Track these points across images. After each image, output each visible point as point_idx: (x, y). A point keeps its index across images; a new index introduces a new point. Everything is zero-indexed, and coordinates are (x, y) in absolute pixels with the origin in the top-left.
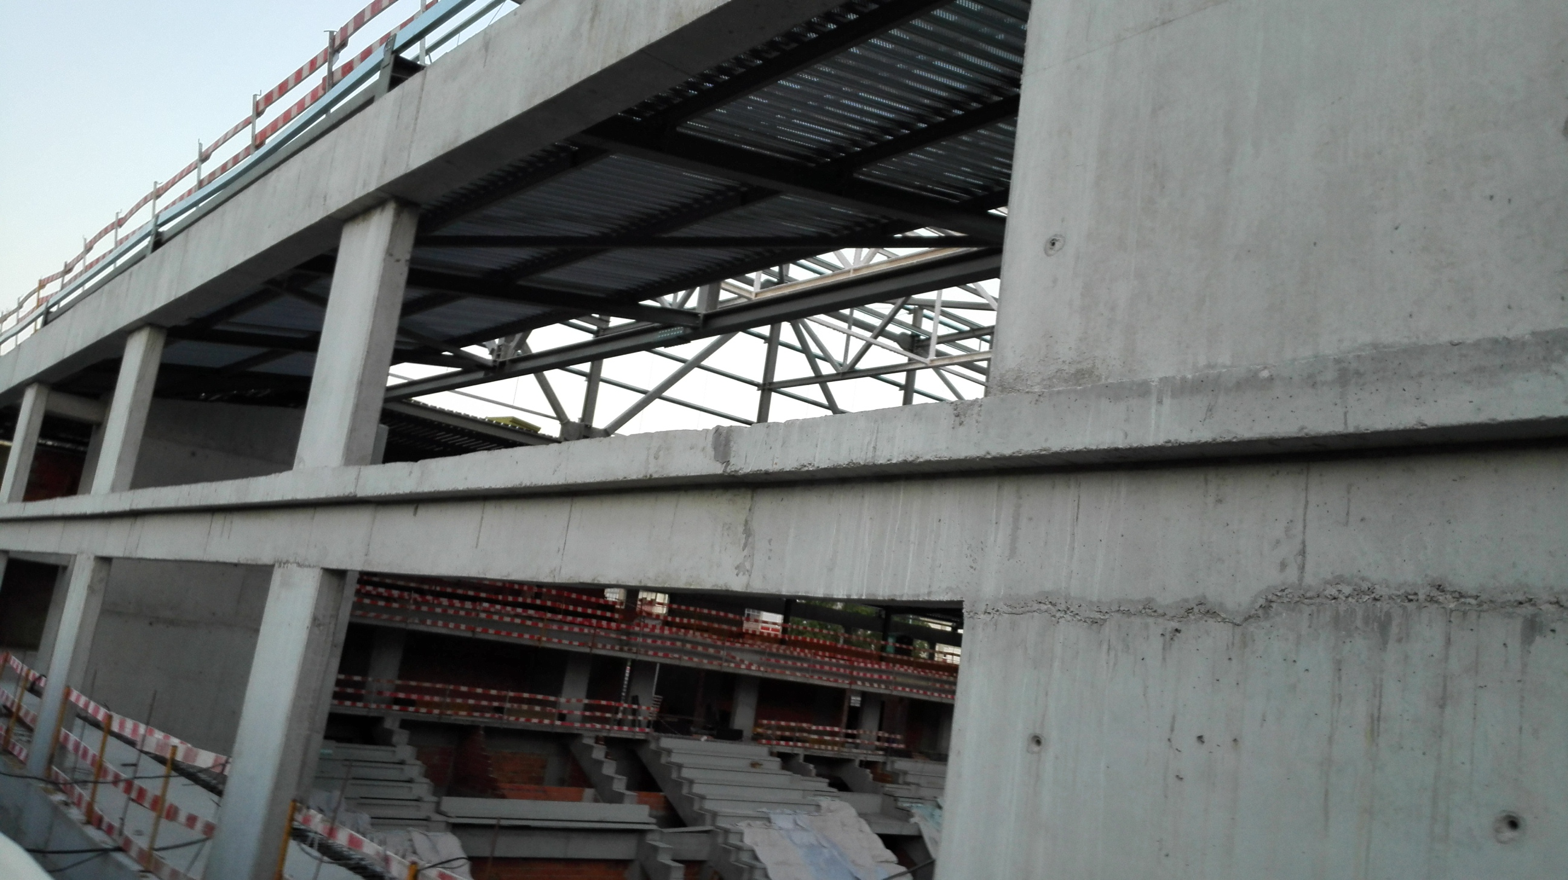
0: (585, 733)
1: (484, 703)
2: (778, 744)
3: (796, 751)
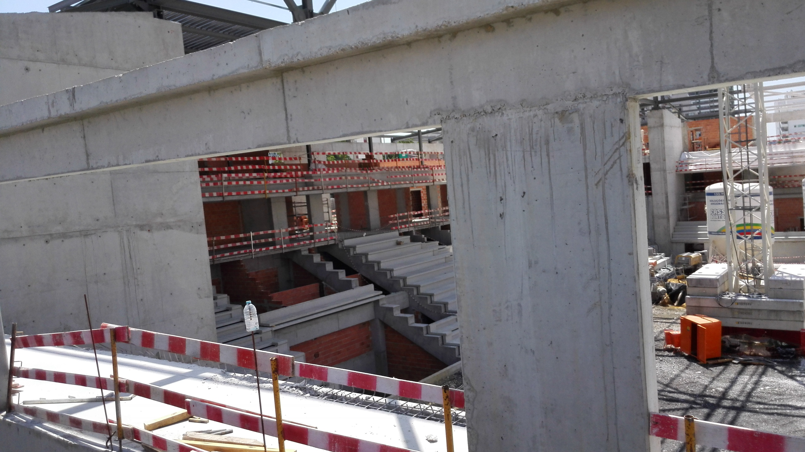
0: (302, 248)
1: (238, 244)
2: (401, 228)
3: (411, 229)
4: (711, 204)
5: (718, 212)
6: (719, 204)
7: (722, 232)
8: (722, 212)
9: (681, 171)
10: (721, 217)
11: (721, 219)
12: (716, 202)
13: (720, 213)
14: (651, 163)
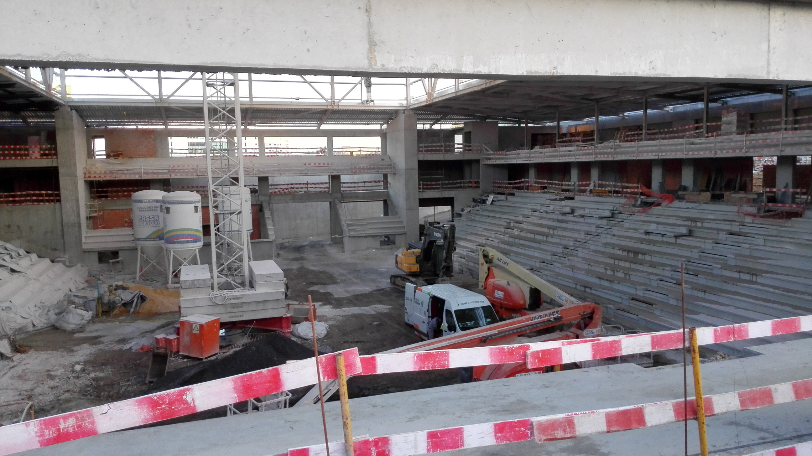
4: (139, 211)
5: (146, 219)
6: (148, 211)
7: (151, 238)
8: (150, 218)
9: (90, 177)
10: (149, 223)
11: (150, 226)
12: (144, 209)
13: (149, 219)
14: (59, 167)
